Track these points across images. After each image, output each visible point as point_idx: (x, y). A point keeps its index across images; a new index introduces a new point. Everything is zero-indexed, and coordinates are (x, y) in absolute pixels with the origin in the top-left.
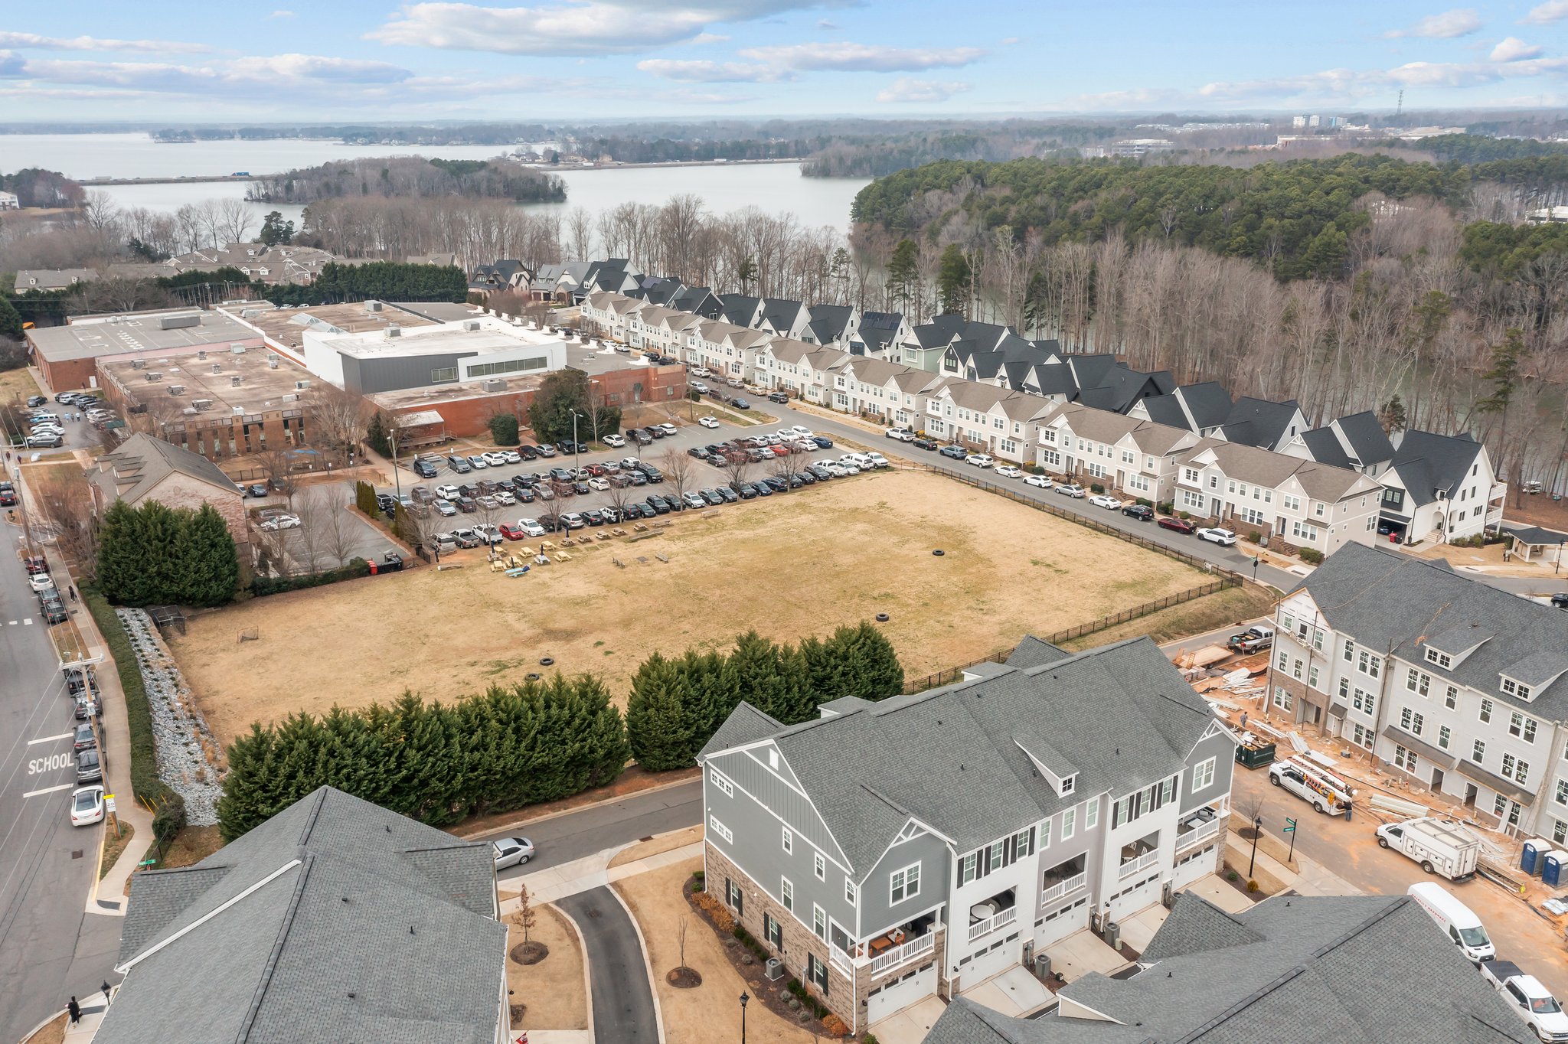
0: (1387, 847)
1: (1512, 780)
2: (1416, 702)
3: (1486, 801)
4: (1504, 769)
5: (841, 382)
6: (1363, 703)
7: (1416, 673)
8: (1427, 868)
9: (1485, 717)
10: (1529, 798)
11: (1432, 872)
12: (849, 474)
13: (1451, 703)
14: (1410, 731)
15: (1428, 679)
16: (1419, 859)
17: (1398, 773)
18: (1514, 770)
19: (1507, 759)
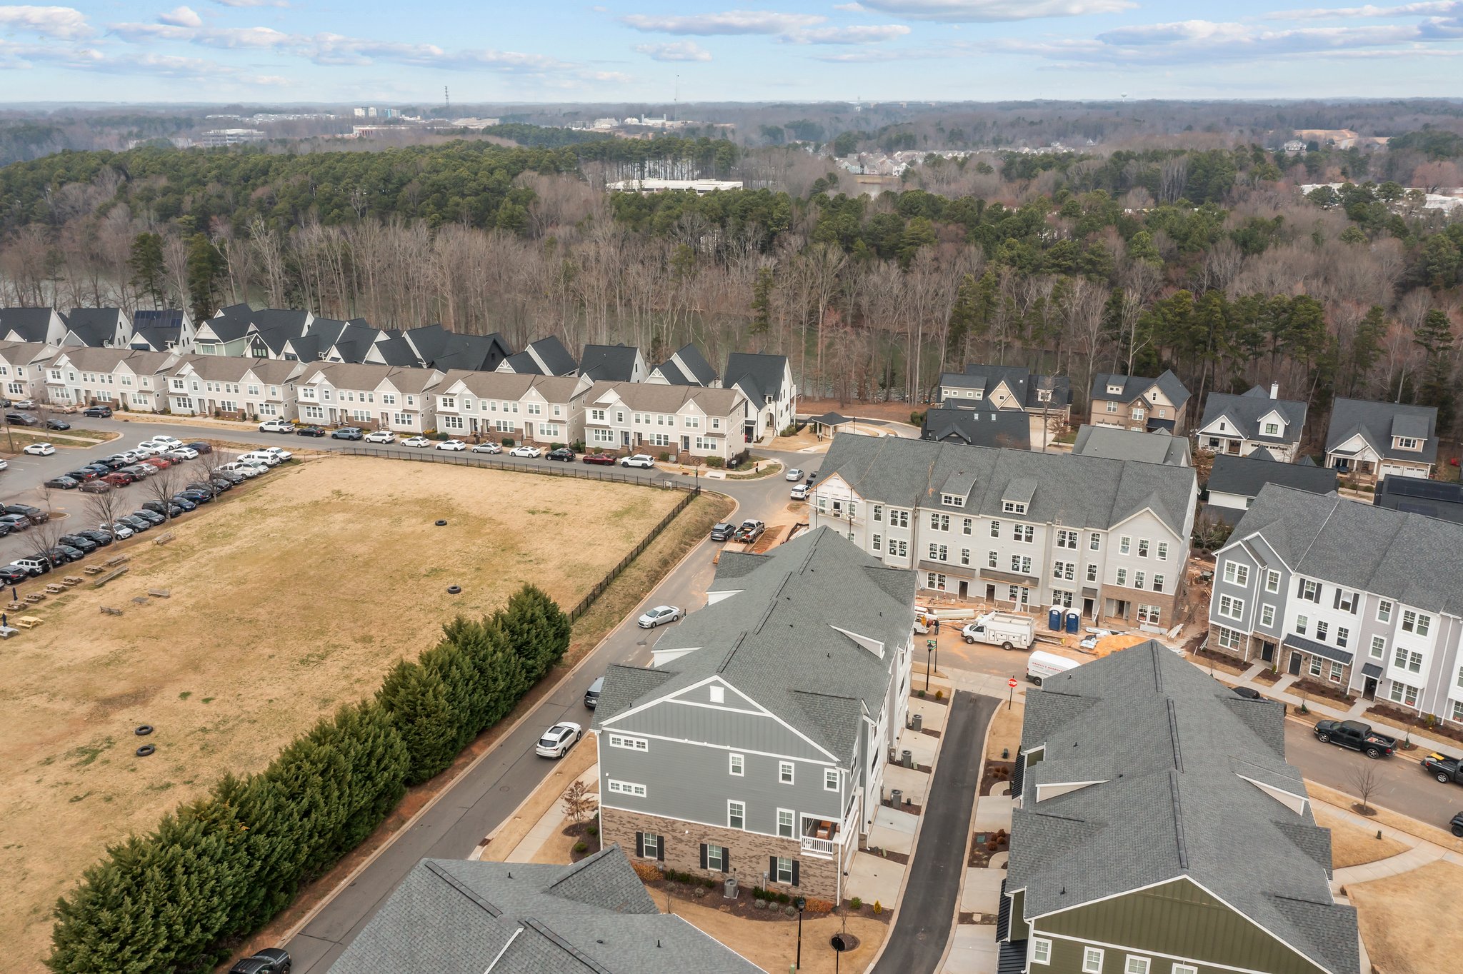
0: (974, 642)
1: (1020, 572)
2: (939, 538)
3: (1002, 593)
4: (1013, 566)
5: (179, 384)
6: (898, 549)
7: (937, 516)
8: (1007, 647)
9: (995, 534)
10: (1034, 581)
11: (1012, 648)
12: (260, 474)
13: (967, 531)
14: (938, 560)
15: (947, 517)
16: (1000, 643)
17: (933, 594)
18: (1021, 565)
19: (1015, 559)
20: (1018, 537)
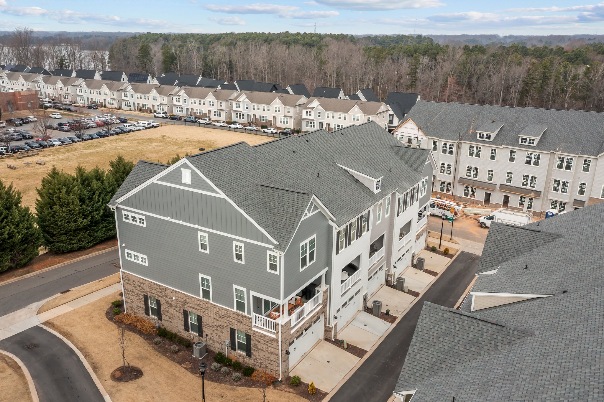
1: (528, 187)
2: (474, 162)
3: (514, 201)
4: (523, 183)
5: (126, 96)
6: (446, 169)
7: (473, 147)
9: (512, 159)
10: (538, 193)
12: (140, 130)
13: (493, 157)
14: (471, 178)
15: (480, 148)
17: (466, 201)
18: (529, 182)
19: (525, 177)
20: (528, 162)
